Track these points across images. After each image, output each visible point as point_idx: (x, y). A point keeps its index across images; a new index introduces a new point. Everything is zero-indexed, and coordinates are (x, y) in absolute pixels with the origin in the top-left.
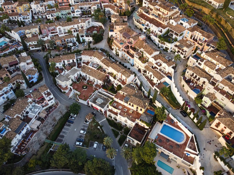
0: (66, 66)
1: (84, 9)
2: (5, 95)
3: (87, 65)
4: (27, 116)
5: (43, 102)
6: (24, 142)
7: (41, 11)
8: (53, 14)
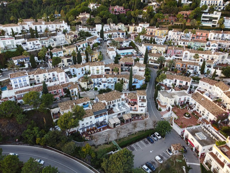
0: (175, 86)
1: (222, 47)
2: (107, 83)
3: (202, 93)
4: (112, 109)
5: (134, 105)
6: (94, 129)
7: (175, 39)
8: (186, 42)
